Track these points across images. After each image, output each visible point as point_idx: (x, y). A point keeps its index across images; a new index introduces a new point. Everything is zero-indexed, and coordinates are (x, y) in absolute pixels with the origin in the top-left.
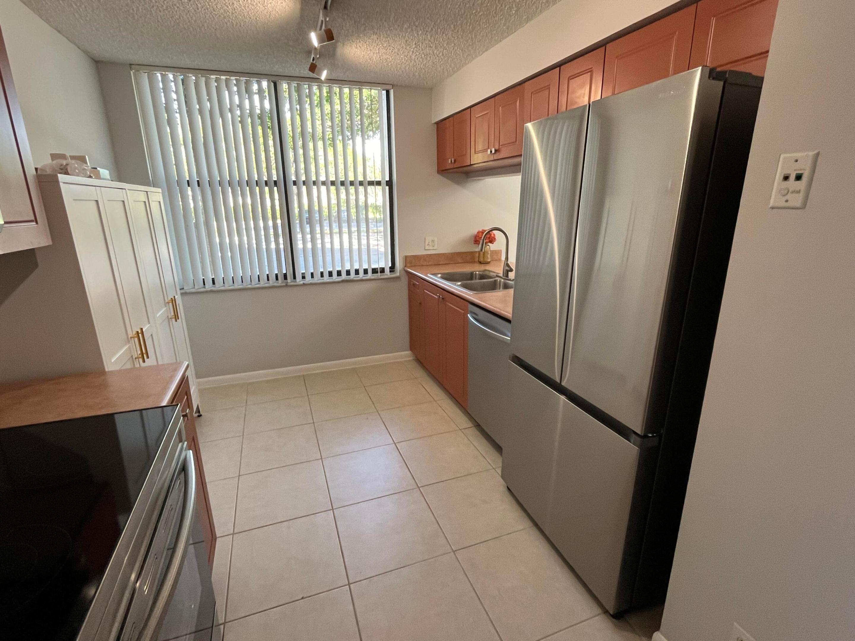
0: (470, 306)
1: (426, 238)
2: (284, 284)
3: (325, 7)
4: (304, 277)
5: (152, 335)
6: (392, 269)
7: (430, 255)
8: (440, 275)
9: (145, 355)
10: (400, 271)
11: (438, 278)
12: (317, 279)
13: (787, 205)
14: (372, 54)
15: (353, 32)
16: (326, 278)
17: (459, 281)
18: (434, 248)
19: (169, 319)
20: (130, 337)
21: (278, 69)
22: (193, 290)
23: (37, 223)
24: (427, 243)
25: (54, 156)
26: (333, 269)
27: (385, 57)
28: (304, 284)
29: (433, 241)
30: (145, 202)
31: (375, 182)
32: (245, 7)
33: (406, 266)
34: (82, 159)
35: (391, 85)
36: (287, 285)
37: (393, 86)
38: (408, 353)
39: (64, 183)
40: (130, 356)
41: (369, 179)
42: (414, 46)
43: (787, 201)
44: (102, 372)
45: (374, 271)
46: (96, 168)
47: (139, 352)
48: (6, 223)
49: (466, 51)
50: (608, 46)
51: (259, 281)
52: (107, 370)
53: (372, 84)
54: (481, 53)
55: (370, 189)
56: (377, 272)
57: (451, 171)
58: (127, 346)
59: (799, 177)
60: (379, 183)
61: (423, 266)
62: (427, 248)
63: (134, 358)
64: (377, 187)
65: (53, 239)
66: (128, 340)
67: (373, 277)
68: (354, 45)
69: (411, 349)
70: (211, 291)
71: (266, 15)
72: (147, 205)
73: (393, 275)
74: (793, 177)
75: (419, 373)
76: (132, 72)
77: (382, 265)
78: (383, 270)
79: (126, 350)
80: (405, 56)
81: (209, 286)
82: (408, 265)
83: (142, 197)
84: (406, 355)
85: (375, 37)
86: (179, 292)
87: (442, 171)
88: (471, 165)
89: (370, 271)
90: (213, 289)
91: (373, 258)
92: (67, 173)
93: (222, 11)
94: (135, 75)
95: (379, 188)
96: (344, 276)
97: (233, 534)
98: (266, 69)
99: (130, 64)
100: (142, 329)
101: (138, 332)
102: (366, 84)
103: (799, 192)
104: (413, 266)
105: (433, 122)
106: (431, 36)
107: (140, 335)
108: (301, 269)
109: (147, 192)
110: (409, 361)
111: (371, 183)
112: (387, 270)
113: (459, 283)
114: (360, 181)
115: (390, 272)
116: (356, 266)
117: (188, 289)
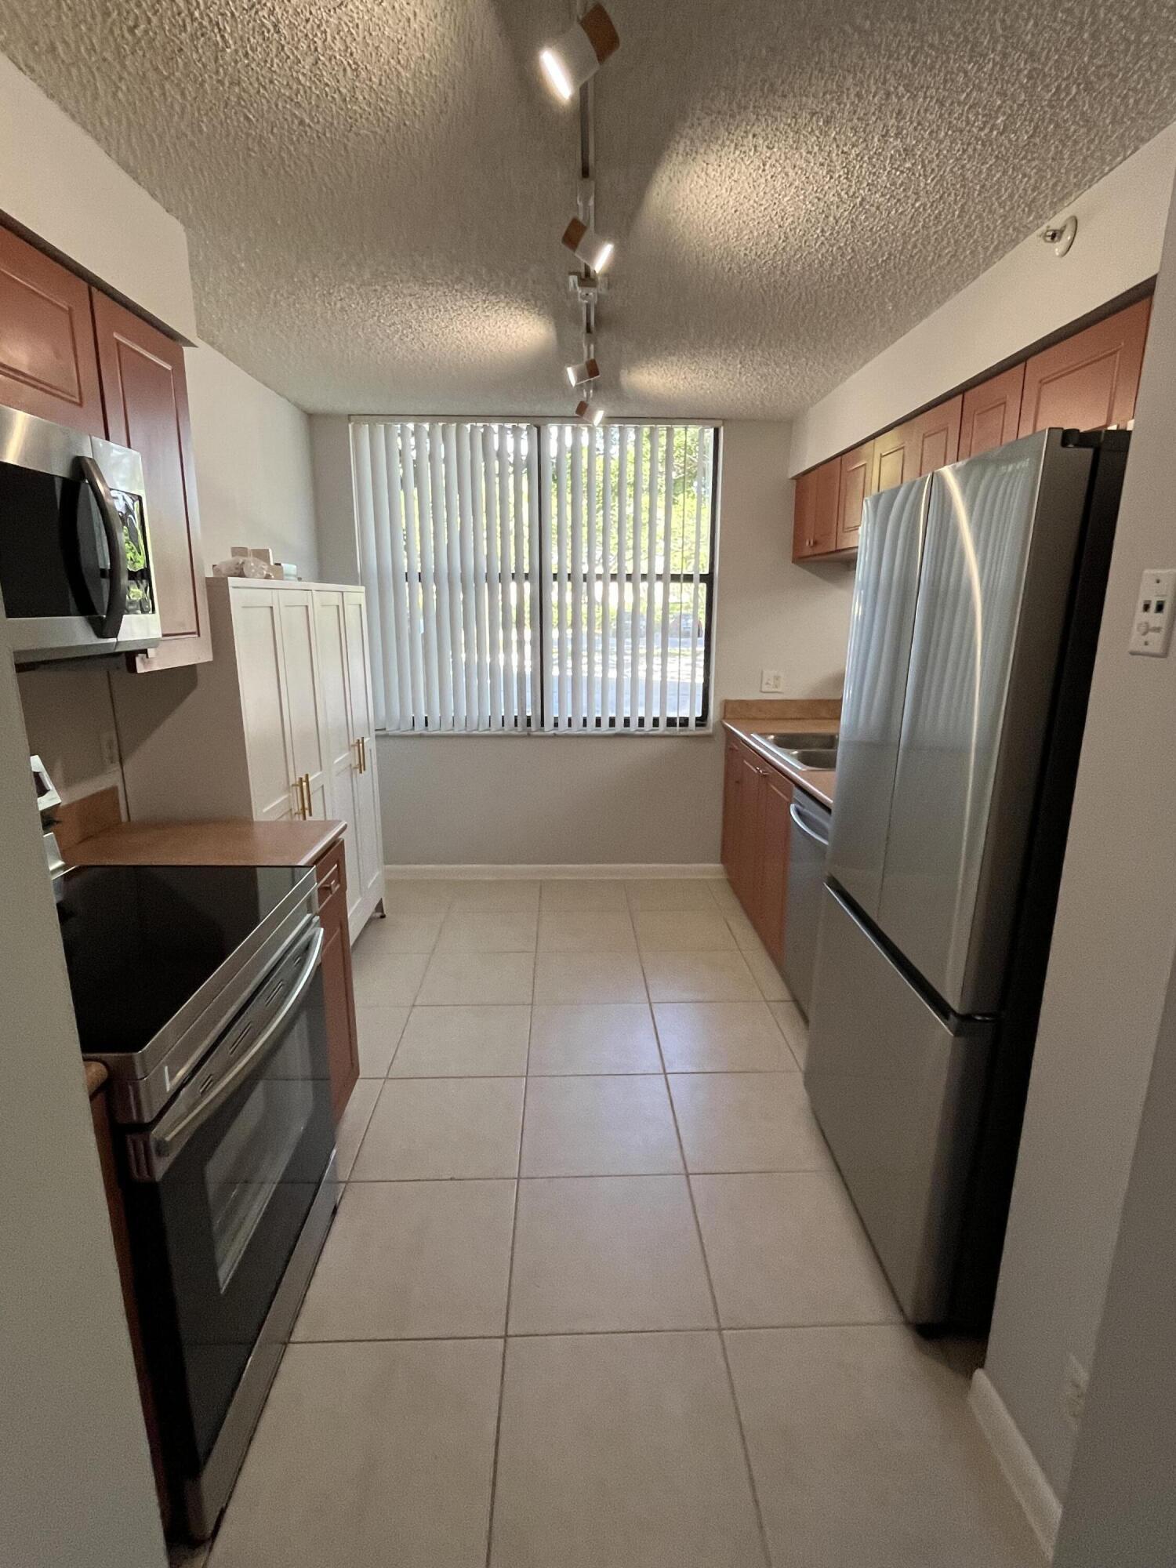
0: (796, 791)
1: (765, 672)
2: (526, 733)
3: (589, 330)
4: (556, 725)
5: (323, 787)
6: (702, 721)
7: (771, 701)
8: (772, 737)
9: (307, 812)
10: (714, 725)
11: (768, 741)
12: (577, 728)
13: (1147, 649)
14: (675, 381)
15: (639, 355)
16: (591, 727)
17: (796, 748)
18: (779, 690)
19: (351, 769)
20: (291, 784)
21: (540, 409)
22: (398, 732)
23: (199, 635)
24: (765, 681)
25: (236, 551)
26: (602, 714)
27: (697, 383)
28: (555, 736)
29: (777, 678)
30: (338, 606)
31: (682, 577)
32: (482, 339)
33: (724, 718)
34: (262, 555)
35: (720, 419)
36: (529, 735)
37: (724, 421)
38: (719, 866)
39: (234, 587)
40: (288, 809)
41: (672, 572)
42: (739, 366)
43: (1146, 644)
44: (248, 821)
45: (671, 722)
46: (280, 564)
47: (300, 807)
48: (164, 635)
49: (831, 365)
50: (1029, 362)
51: (503, 725)
52: (255, 819)
53: (688, 419)
54: (858, 367)
55: (674, 587)
56: (675, 725)
57: (811, 558)
58: (285, 796)
59: (1160, 607)
60: (689, 578)
61: (755, 719)
62: (765, 688)
63: (293, 812)
64: (684, 584)
65: (215, 653)
66: (288, 788)
67: (667, 733)
68: (645, 371)
69: (724, 860)
70: (421, 736)
71: (511, 347)
72: (340, 610)
73: (702, 731)
74: (1153, 607)
75: (728, 902)
76: (350, 426)
77: (684, 713)
78: (685, 722)
79: (282, 802)
80: (729, 380)
81: (419, 728)
82: (728, 716)
83: (335, 599)
84: (713, 870)
85: (675, 359)
86: (373, 734)
87: (799, 559)
88: (839, 551)
89: (663, 723)
90: (425, 732)
91: (671, 699)
92: (241, 575)
93: (454, 346)
94: (354, 427)
95: (689, 587)
96: (619, 726)
97: (387, 1078)
98: (526, 409)
99: (350, 415)
100: (307, 776)
101: (301, 779)
102: (678, 421)
103: (1157, 630)
104: (735, 720)
105: (790, 477)
106: (763, 351)
107: (303, 784)
108: (552, 712)
109: (342, 592)
110: (719, 880)
111: (675, 578)
112: (692, 722)
113: (795, 752)
114: (658, 575)
115: (697, 725)
116: (641, 713)
117: (391, 729)
